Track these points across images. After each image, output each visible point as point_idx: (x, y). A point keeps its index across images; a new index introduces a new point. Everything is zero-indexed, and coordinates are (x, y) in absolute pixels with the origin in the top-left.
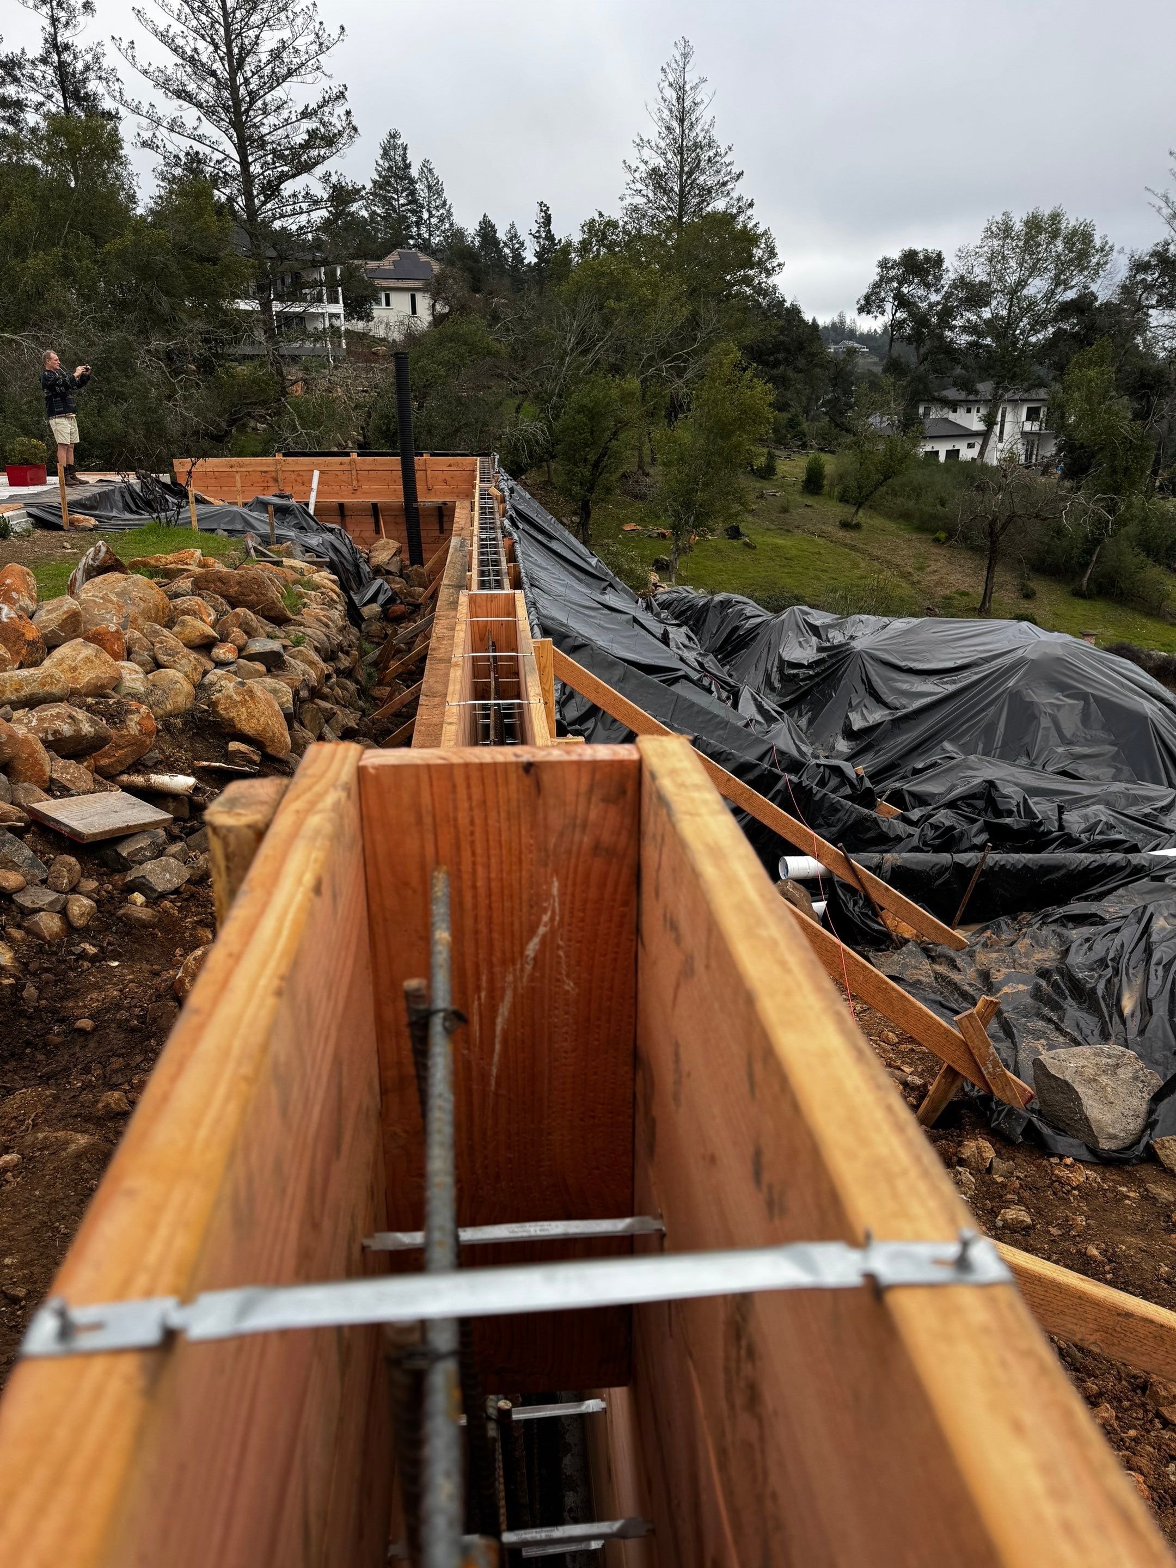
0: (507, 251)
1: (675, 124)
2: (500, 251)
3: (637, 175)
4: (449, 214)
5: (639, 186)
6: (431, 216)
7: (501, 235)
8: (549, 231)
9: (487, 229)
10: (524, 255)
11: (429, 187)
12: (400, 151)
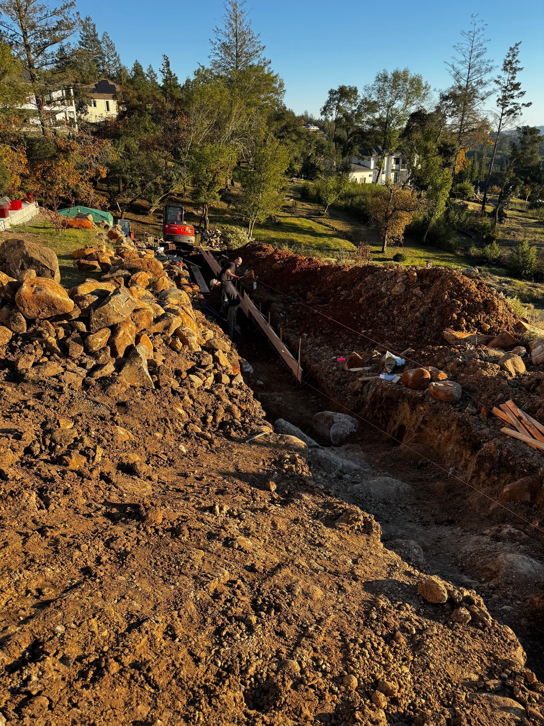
0: (148, 79)
1: (233, 22)
2: (144, 79)
3: (216, 46)
4: (119, 60)
5: (217, 51)
6: (110, 60)
7: (145, 71)
8: (169, 70)
9: (138, 69)
10: (157, 81)
11: (108, 46)
12: (92, 27)
